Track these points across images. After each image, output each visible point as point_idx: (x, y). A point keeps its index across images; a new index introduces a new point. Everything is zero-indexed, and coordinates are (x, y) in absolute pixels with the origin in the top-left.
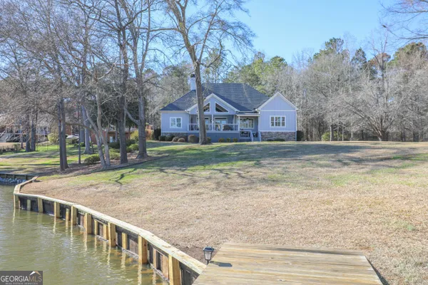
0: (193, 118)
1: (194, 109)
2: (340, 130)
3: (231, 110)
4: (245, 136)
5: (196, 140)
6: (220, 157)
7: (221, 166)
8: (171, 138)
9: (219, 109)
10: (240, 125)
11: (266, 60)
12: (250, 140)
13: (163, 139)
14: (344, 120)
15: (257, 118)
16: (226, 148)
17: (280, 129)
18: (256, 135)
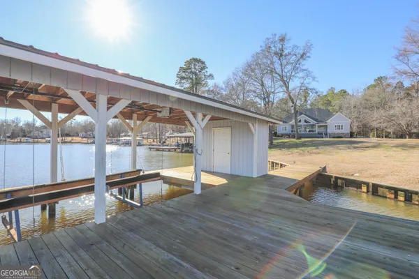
0: (293, 126)
1: (293, 122)
2: (383, 130)
3: (313, 122)
4: (320, 135)
5: (294, 137)
6: (304, 145)
7: (303, 149)
8: (282, 136)
9: (306, 121)
10: (317, 130)
11: (336, 92)
12: (323, 137)
13: (278, 136)
14: (383, 126)
15: (327, 126)
16: (308, 141)
17: (340, 131)
18: (326, 134)
